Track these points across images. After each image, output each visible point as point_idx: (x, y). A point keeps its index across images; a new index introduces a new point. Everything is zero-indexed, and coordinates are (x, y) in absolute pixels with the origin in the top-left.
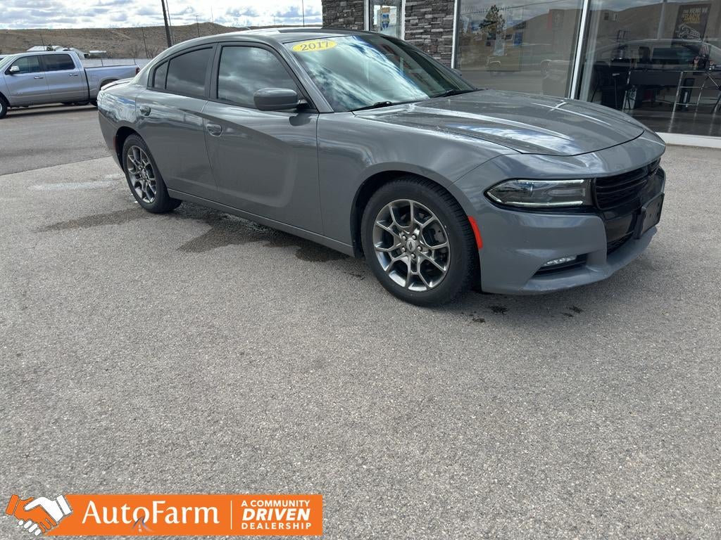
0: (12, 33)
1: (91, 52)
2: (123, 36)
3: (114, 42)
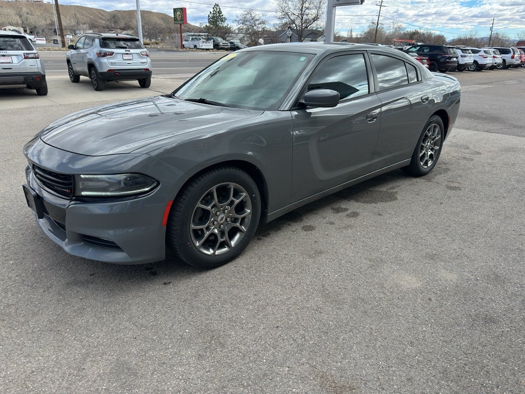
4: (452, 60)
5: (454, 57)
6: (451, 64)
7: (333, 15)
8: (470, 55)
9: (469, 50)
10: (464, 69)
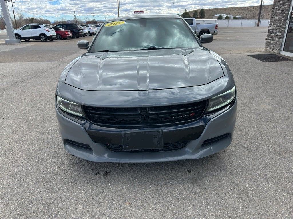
0: (212, 10)
1: (236, 16)
2: (253, 9)
3: (247, 12)
4: (81, 31)
5: (81, 30)
6: (81, 33)
7: (6, 6)
8: (86, 28)
9: (84, 26)
10: (85, 36)
